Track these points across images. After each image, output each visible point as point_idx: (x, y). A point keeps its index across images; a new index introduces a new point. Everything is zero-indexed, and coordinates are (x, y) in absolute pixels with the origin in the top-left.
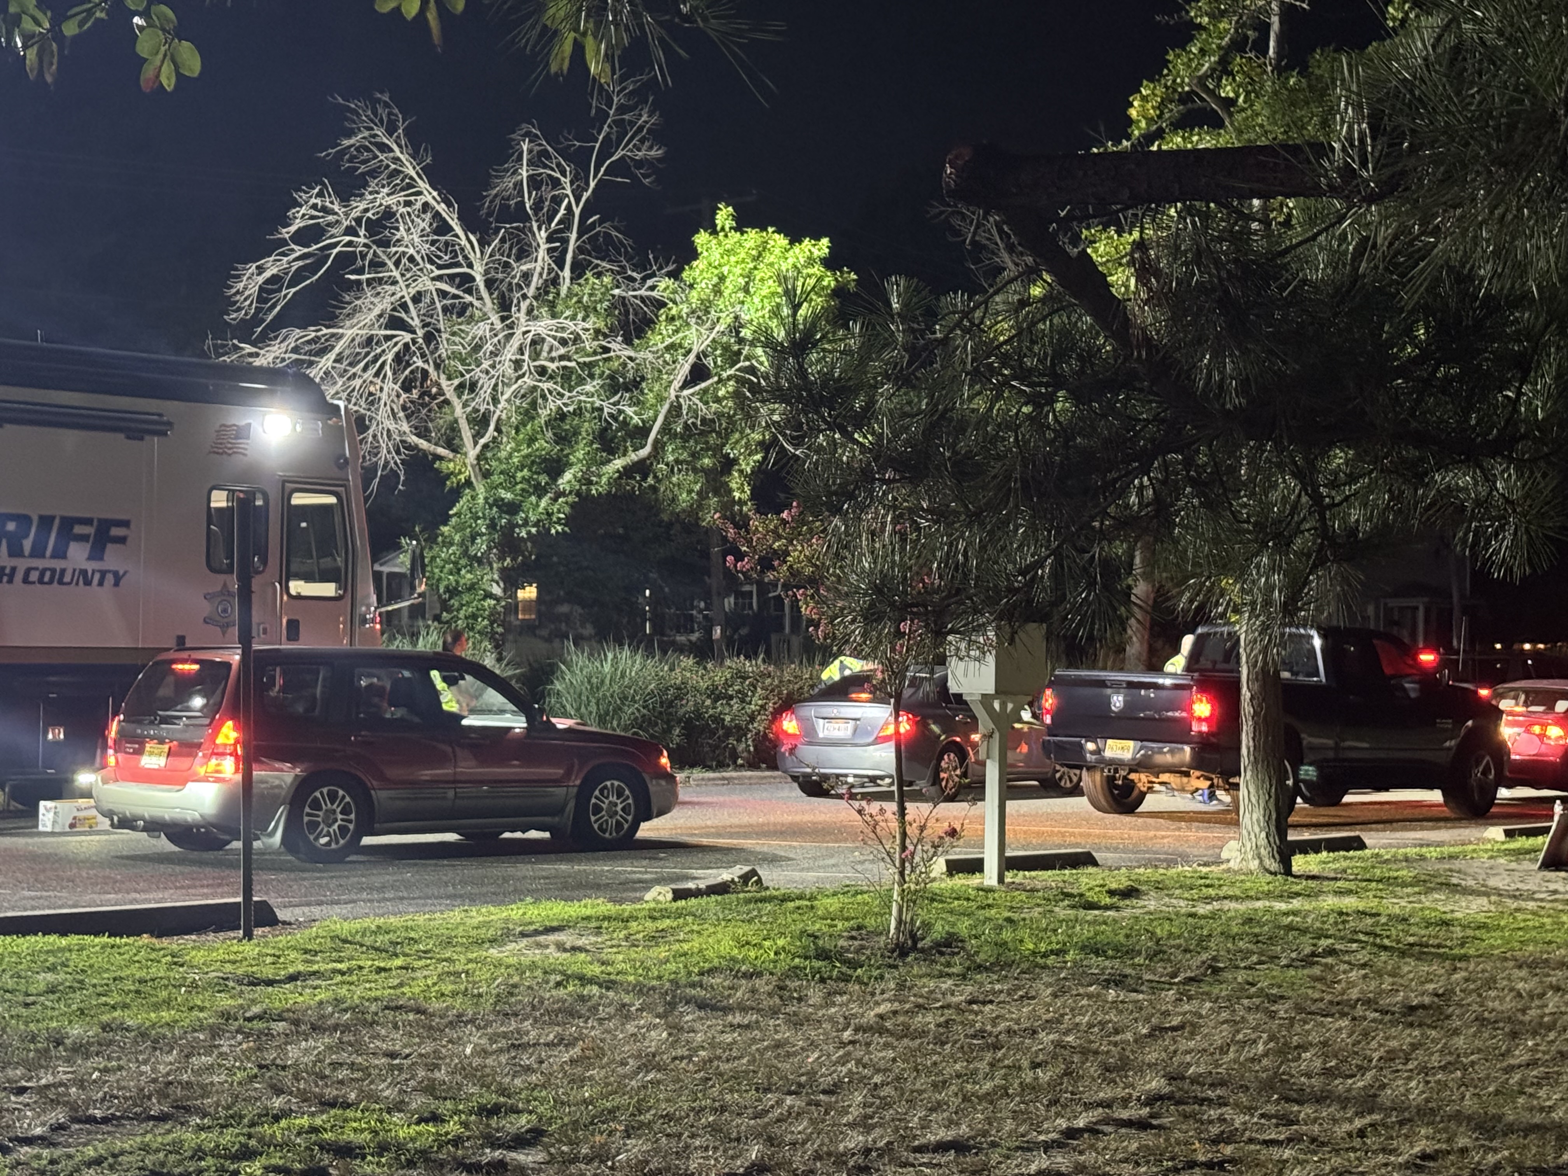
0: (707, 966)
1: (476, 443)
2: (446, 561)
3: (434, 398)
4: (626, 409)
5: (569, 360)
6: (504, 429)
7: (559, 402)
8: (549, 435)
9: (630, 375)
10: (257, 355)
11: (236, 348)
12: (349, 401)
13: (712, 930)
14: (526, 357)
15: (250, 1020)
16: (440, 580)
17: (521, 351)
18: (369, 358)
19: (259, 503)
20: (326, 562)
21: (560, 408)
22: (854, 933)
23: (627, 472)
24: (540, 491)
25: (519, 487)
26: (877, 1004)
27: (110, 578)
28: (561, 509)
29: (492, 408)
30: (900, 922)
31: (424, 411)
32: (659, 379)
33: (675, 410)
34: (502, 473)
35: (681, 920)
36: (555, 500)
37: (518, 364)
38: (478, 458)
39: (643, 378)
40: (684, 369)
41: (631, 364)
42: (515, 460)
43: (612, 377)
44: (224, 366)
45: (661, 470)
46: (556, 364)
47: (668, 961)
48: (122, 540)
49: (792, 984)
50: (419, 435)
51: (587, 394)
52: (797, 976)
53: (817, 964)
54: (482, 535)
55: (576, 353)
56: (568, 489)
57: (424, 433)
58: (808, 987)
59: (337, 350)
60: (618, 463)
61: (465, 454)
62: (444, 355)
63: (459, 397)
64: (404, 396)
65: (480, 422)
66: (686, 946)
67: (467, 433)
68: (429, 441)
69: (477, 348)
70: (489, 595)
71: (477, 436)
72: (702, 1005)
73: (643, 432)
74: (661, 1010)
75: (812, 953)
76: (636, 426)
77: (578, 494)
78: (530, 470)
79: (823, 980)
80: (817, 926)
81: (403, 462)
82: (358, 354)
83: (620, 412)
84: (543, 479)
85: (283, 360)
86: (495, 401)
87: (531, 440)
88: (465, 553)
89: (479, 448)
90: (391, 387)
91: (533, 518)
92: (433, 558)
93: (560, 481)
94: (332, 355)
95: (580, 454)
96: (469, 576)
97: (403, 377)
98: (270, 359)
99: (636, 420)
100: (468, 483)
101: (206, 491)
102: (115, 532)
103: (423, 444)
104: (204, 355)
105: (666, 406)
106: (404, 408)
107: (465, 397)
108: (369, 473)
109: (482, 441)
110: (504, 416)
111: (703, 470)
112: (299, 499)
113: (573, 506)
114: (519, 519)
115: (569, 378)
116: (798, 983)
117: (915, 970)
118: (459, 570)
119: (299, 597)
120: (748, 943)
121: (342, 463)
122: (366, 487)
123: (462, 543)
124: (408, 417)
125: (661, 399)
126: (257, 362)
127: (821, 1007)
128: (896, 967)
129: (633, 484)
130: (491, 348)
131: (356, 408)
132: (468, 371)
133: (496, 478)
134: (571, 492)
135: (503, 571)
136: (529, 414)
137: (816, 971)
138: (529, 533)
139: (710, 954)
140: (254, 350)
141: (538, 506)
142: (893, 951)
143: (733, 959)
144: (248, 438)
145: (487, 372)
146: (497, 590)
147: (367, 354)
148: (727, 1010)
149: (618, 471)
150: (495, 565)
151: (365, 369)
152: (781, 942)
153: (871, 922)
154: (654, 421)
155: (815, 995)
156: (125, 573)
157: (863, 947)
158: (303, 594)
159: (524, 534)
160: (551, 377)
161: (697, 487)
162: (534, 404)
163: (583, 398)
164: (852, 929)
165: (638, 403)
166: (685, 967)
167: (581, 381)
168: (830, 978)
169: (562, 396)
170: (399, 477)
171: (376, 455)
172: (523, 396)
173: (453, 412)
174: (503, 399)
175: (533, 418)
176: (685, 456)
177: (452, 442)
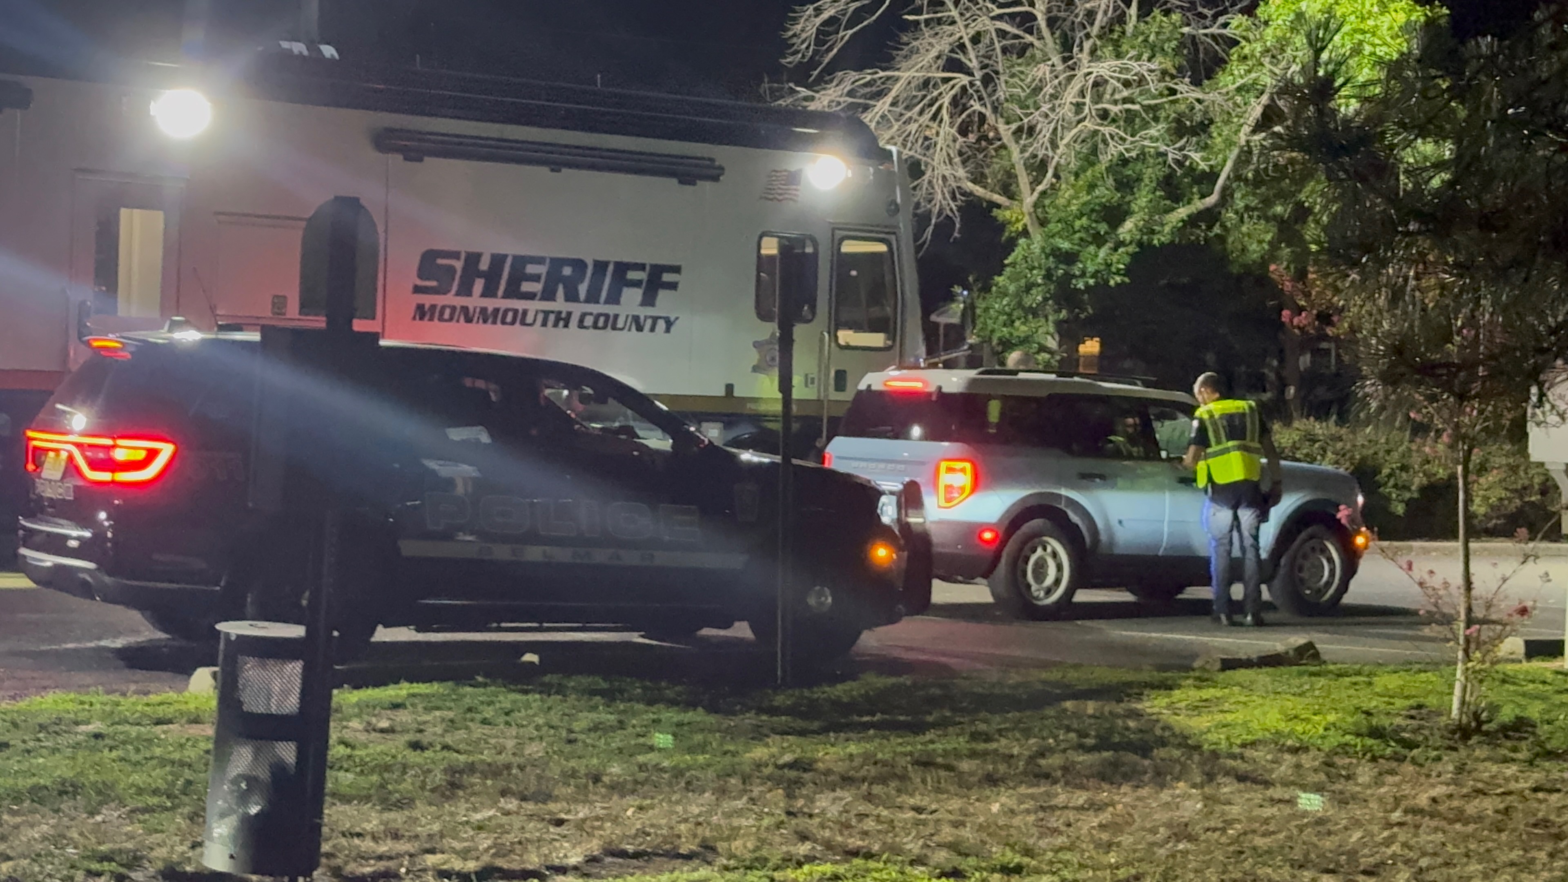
0: (1250, 738)
1: (1033, 190)
2: (1000, 313)
3: (990, 142)
4: (1192, 154)
5: (1133, 102)
6: (1062, 174)
7: (1121, 148)
8: (1110, 182)
9: (1198, 118)
10: (812, 99)
11: (792, 92)
12: (905, 146)
13: (1260, 701)
14: (1087, 100)
15: (781, 767)
16: (993, 331)
17: (1082, 94)
18: (925, 101)
19: (809, 250)
20: (875, 312)
21: (1122, 154)
22: (1413, 712)
23: (1192, 221)
24: (1099, 240)
25: (1078, 235)
26: (1433, 786)
27: (661, 324)
28: (1120, 259)
29: (1050, 154)
30: (1463, 702)
31: (981, 156)
32: (1227, 122)
33: (1246, 153)
34: (1059, 221)
35: (1226, 691)
36: (1115, 249)
37: (1079, 107)
38: (1036, 205)
39: (1212, 122)
40: (1256, 111)
41: (1198, 106)
42: (1074, 208)
43: (1178, 121)
44: (779, 111)
45: (1231, 219)
46: (1120, 107)
47: (1209, 731)
48: (673, 286)
49: (1340, 761)
50: (974, 181)
51: (1151, 138)
52: (1347, 753)
53: (1369, 742)
54: (1039, 285)
55: (1141, 94)
56: (1128, 238)
57: (978, 178)
58: (1358, 765)
59: (893, 93)
60: (1183, 212)
61: (1021, 201)
62: (1002, 98)
63: (1017, 142)
64: (961, 139)
65: (1038, 167)
66: (1229, 717)
67: (1023, 179)
68: (985, 187)
69: (1037, 90)
70: (1043, 349)
71: (1037, 181)
72: (1242, 778)
73: (1211, 176)
74: (1198, 780)
75: (1364, 730)
76: (1203, 171)
77: (1140, 244)
78: (1089, 218)
79: (1374, 759)
80: (1374, 703)
81: (960, 209)
82: (915, 97)
83: (1186, 157)
84: (1103, 228)
85: (839, 103)
86: (1054, 145)
87: (1092, 187)
88: (1020, 305)
89: (1036, 195)
90: (947, 130)
91: (1091, 269)
92: (986, 310)
93: (1120, 230)
94: (889, 99)
95: (1143, 201)
96: (1024, 328)
97: (960, 120)
98: (826, 103)
99: (1203, 166)
100: (1025, 233)
101: (756, 239)
102: (667, 277)
103: (979, 190)
104: (760, 98)
105: (1236, 151)
106: (961, 154)
107: (1022, 142)
108: (921, 220)
109: (1040, 188)
110: (1062, 161)
111: (1275, 217)
112: (849, 247)
113: (1133, 256)
114: (1076, 270)
115: (1133, 121)
116: (1347, 761)
117: (1477, 753)
118: (1013, 322)
119: (848, 347)
120: (1296, 717)
121: (894, 209)
122: (917, 237)
123: (1017, 294)
124: (964, 163)
125: (1230, 143)
126: (812, 106)
127: (1369, 786)
128: (1455, 749)
129: (1200, 233)
130: (1051, 91)
131: (911, 153)
132: (1027, 115)
133: (1054, 227)
134: (1131, 243)
135: (1059, 324)
136: (1091, 158)
137: (1366, 750)
138: (1087, 283)
139: (1255, 725)
140: (810, 93)
141: (1097, 256)
142: (1453, 732)
143: (1277, 732)
144: (798, 183)
145: (1047, 116)
146: (1052, 343)
147: (925, 96)
148: (1267, 784)
149: (1183, 221)
150: (1051, 318)
151: (921, 113)
152: (1332, 717)
153: (1432, 701)
154: (1223, 167)
155: (1365, 773)
156: (677, 318)
157: (1421, 728)
158: (852, 344)
159: (1081, 286)
160: (1114, 121)
161: (1268, 237)
162: (1094, 151)
163: (1146, 143)
164: (1412, 708)
165: (1206, 147)
166: (1228, 738)
167: (1145, 125)
168: (1382, 757)
169: (1123, 140)
170: (954, 224)
171: (930, 201)
172: (1083, 141)
173: (1010, 157)
174: (1062, 144)
175: (1092, 164)
176: (1254, 202)
177: (1008, 188)
